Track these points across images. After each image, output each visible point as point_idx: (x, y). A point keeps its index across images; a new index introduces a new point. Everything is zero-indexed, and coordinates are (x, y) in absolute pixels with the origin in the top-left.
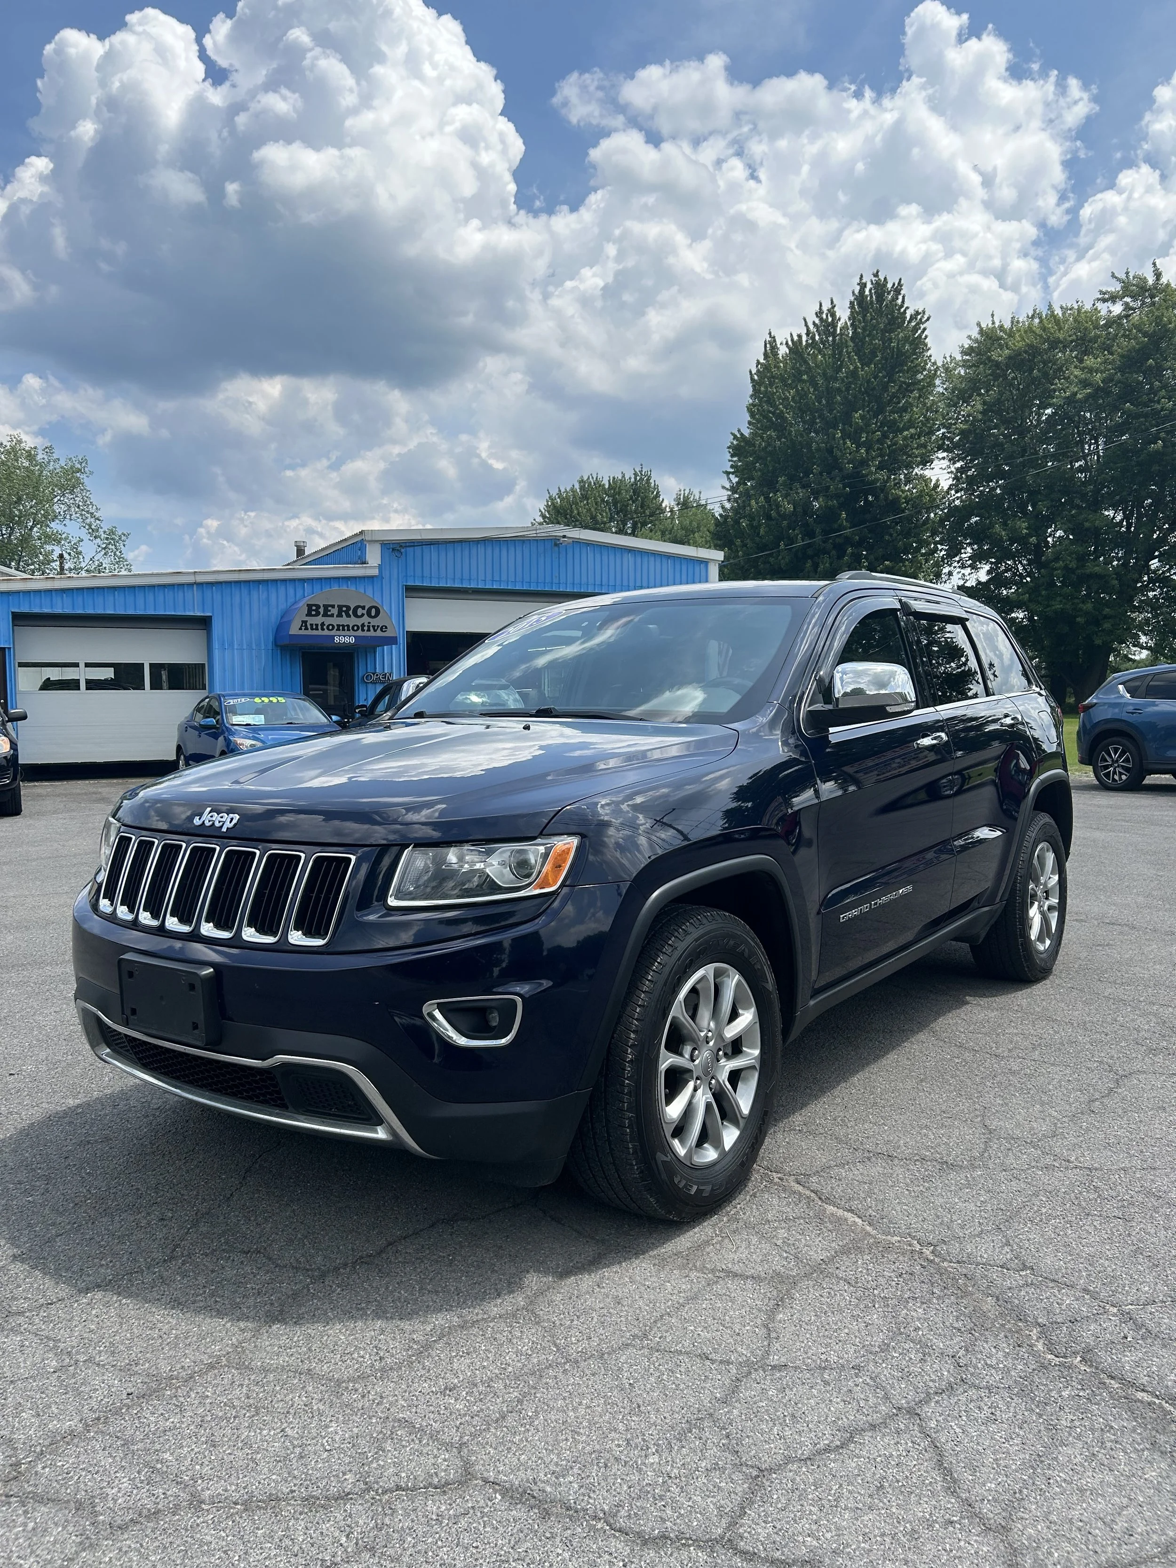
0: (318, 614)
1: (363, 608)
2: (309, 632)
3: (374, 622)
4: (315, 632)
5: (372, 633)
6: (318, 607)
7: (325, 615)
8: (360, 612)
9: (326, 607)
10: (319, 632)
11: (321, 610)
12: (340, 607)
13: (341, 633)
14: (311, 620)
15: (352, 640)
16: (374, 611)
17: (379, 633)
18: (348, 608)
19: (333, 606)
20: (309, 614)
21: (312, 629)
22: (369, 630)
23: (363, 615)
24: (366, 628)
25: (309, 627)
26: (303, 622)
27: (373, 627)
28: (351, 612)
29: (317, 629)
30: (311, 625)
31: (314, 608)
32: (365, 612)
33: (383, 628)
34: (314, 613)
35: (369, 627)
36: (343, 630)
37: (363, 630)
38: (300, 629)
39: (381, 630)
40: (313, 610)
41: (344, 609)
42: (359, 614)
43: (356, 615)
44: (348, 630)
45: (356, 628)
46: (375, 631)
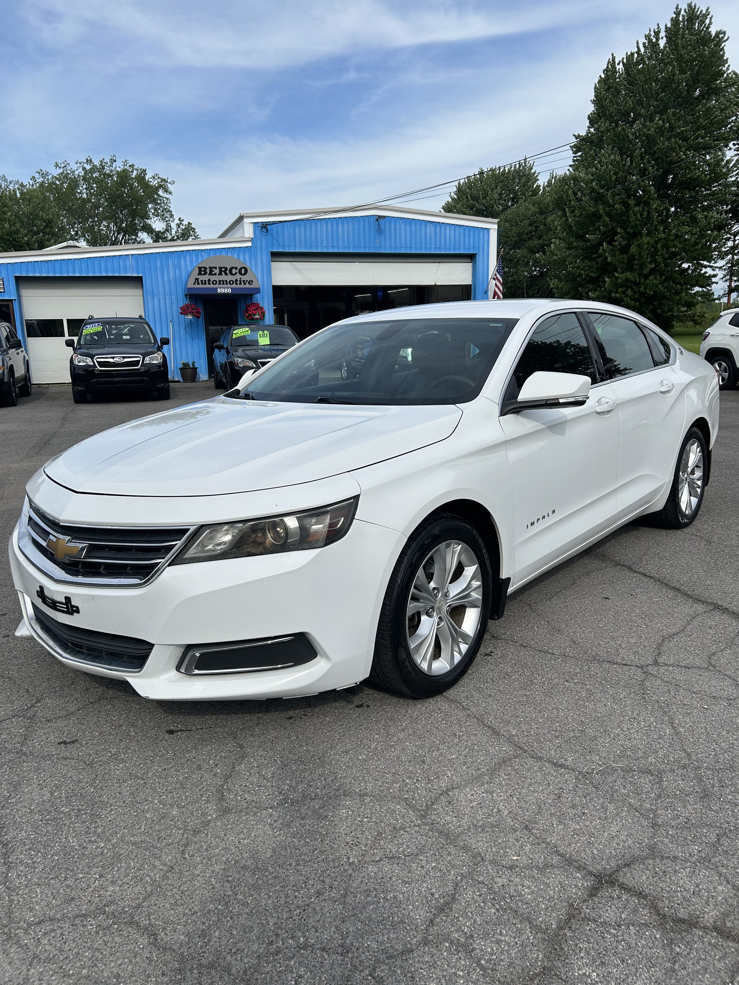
0: (205, 273)
1: (236, 268)
2: (201, 286)
3: (244, 278)
4: (204, 286)
5: (243, 286)
6: (206, 268)
7: (211, 274)
8: (234, 271)
9: (211, 268)
10: (207, 286)
11: (208, 271)
12: (220, 268)
13: (222, 286)
14: (201, 278)
15: (229, 291)
16: (244, 271)
17: (247, 286)
18: (226, 269)
19: (216, 268)
20: (200, 274)
21: (202, 284)
22: (240, 284)
23: (236, 273)
24: (238, 282)
25: (200, 282)
26: (196, 279)
27: (244, 281)
28: (228, 272)
29: (205, 284)
30: (202, 281)
31: (203, 269)
32: (237, 271)
33: (250, 282)
34: (203, 273)
35: (240, 281)
36: (223, 284)
37: (236, 284)
38: (194, 284)
39: (249, 283)
40: (202, 271)
41: (223, 269)
42: (234, 272)
43: (231, 274)
44: (227, 284)
45: (231, 282)
46: (245, 284)
